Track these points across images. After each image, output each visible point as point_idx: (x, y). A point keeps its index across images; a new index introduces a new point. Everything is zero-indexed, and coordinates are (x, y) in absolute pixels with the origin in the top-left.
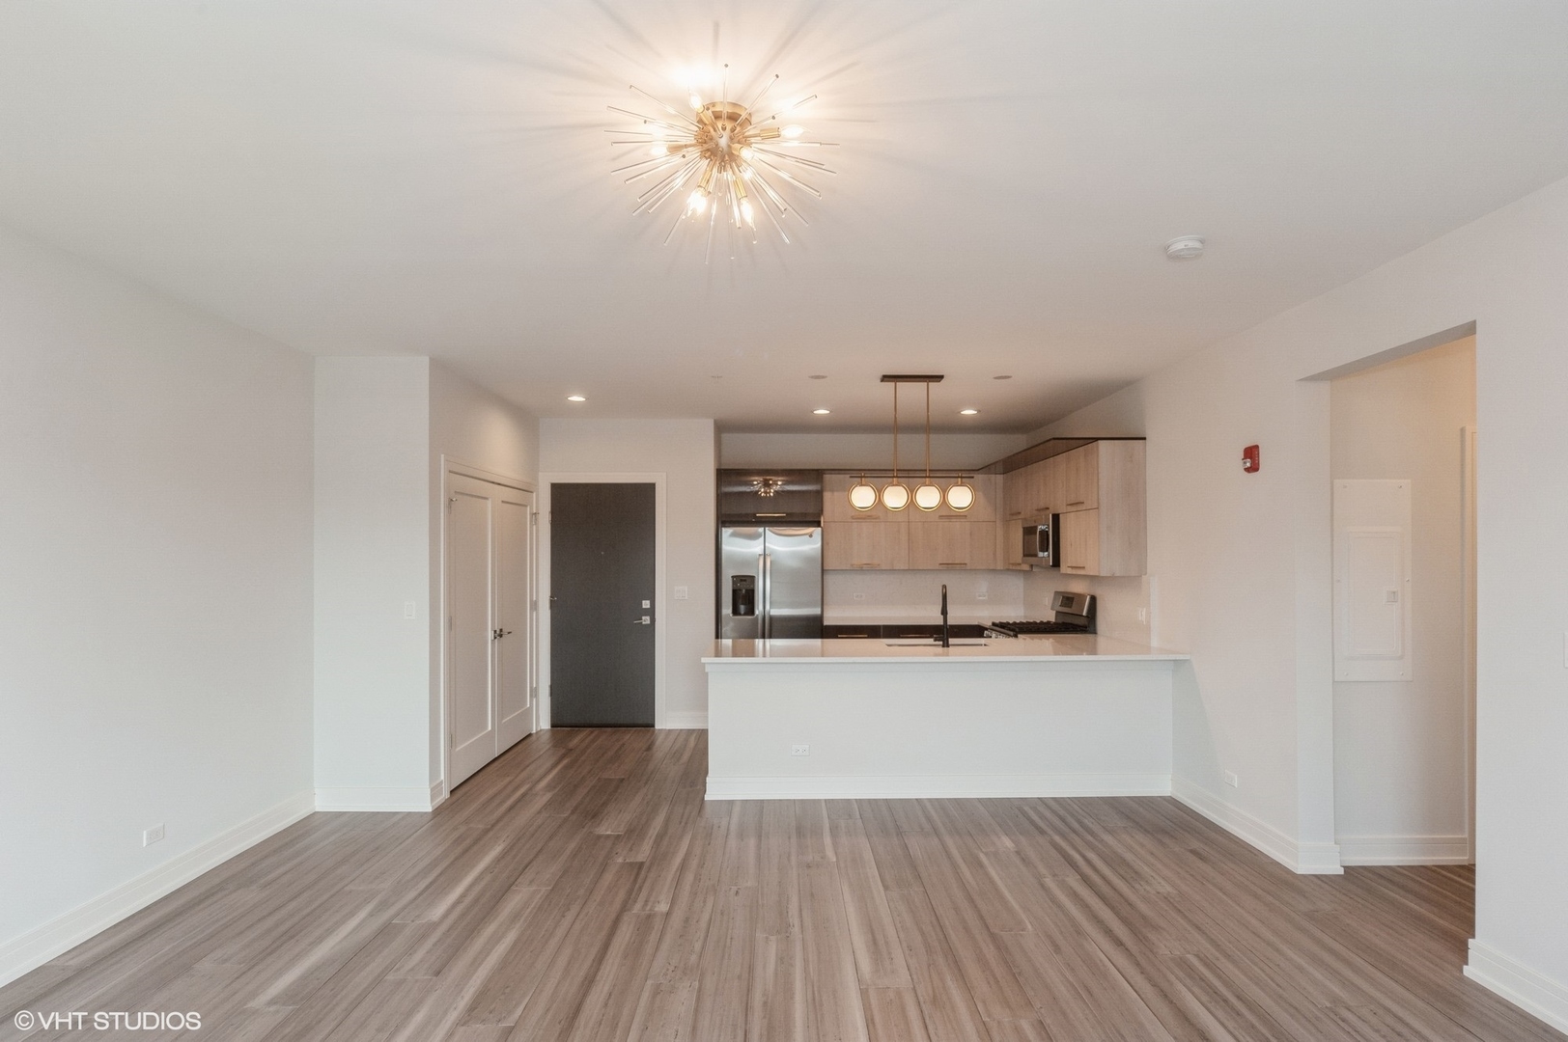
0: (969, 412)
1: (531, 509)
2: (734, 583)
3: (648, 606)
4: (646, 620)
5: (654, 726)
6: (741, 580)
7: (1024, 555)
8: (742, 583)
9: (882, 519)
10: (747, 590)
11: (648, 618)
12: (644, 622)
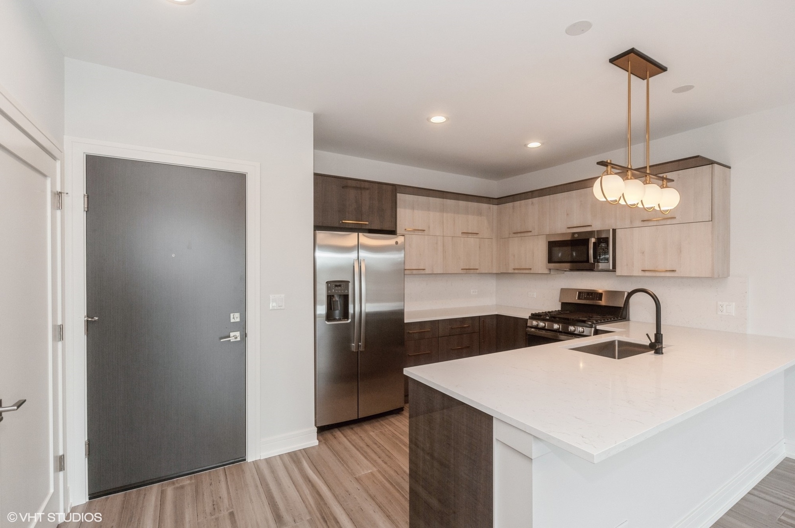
0: (534, 145)
1: (53, 184)
2: (328, 288)
3: (238, 320)
4: (235, 336)
5: (245, 460)
6: (336, 286)
7: (549, 263)
8: (337, 288)
9: (426, 233)
10: (340, 295)
11: (238, 334)
12: (232, 339)
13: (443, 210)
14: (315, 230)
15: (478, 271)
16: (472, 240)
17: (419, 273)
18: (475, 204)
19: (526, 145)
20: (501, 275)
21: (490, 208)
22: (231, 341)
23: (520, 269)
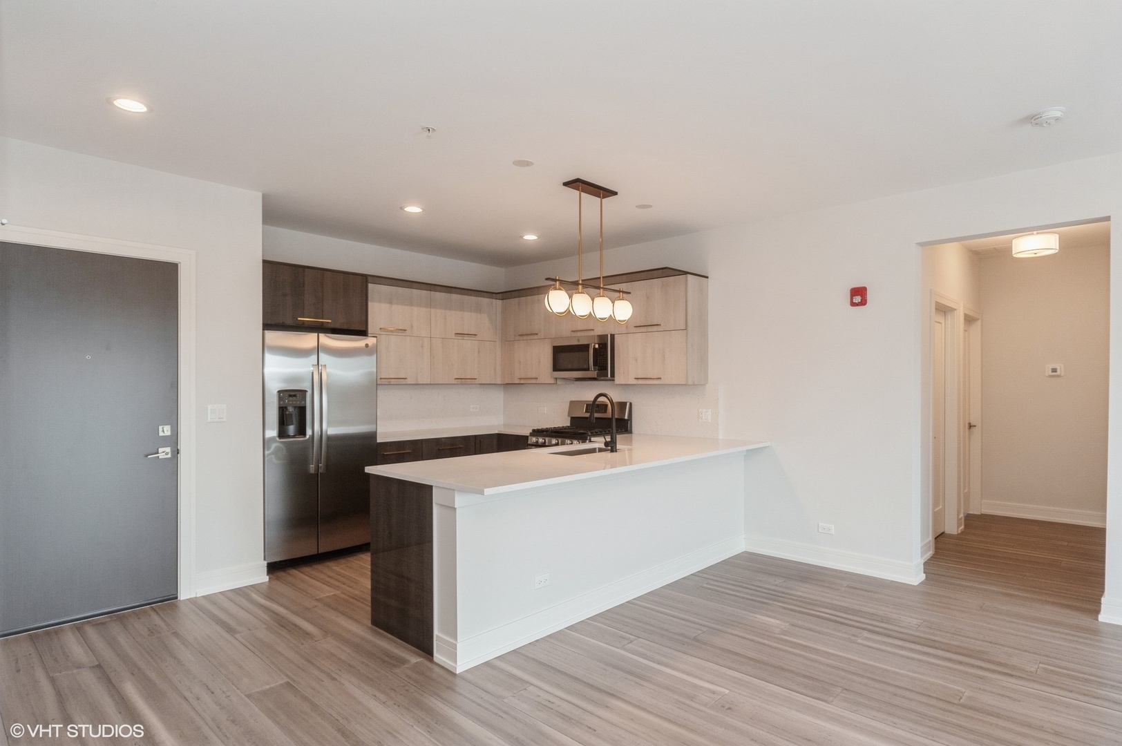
2: (280, 399)
3: (168, 434)
4: (165, 452)
5: (176, 598)
6: (290, 396)
7: (554, 371)
8: (291, 398)
9: (408, 333)
10: (295, 407)
11: (168, 450)
12: (161, 456)
13: (430, 304)
14: (263, 330)
15: (477, 382)
16: (468, 343)
17: (397, 383)
18: (473, 298)
19: (521, 237)
20: (508, 386)
21: (492, 303)
22: (160, 457)
23: (526, 379)
